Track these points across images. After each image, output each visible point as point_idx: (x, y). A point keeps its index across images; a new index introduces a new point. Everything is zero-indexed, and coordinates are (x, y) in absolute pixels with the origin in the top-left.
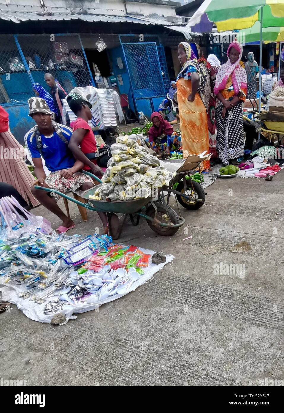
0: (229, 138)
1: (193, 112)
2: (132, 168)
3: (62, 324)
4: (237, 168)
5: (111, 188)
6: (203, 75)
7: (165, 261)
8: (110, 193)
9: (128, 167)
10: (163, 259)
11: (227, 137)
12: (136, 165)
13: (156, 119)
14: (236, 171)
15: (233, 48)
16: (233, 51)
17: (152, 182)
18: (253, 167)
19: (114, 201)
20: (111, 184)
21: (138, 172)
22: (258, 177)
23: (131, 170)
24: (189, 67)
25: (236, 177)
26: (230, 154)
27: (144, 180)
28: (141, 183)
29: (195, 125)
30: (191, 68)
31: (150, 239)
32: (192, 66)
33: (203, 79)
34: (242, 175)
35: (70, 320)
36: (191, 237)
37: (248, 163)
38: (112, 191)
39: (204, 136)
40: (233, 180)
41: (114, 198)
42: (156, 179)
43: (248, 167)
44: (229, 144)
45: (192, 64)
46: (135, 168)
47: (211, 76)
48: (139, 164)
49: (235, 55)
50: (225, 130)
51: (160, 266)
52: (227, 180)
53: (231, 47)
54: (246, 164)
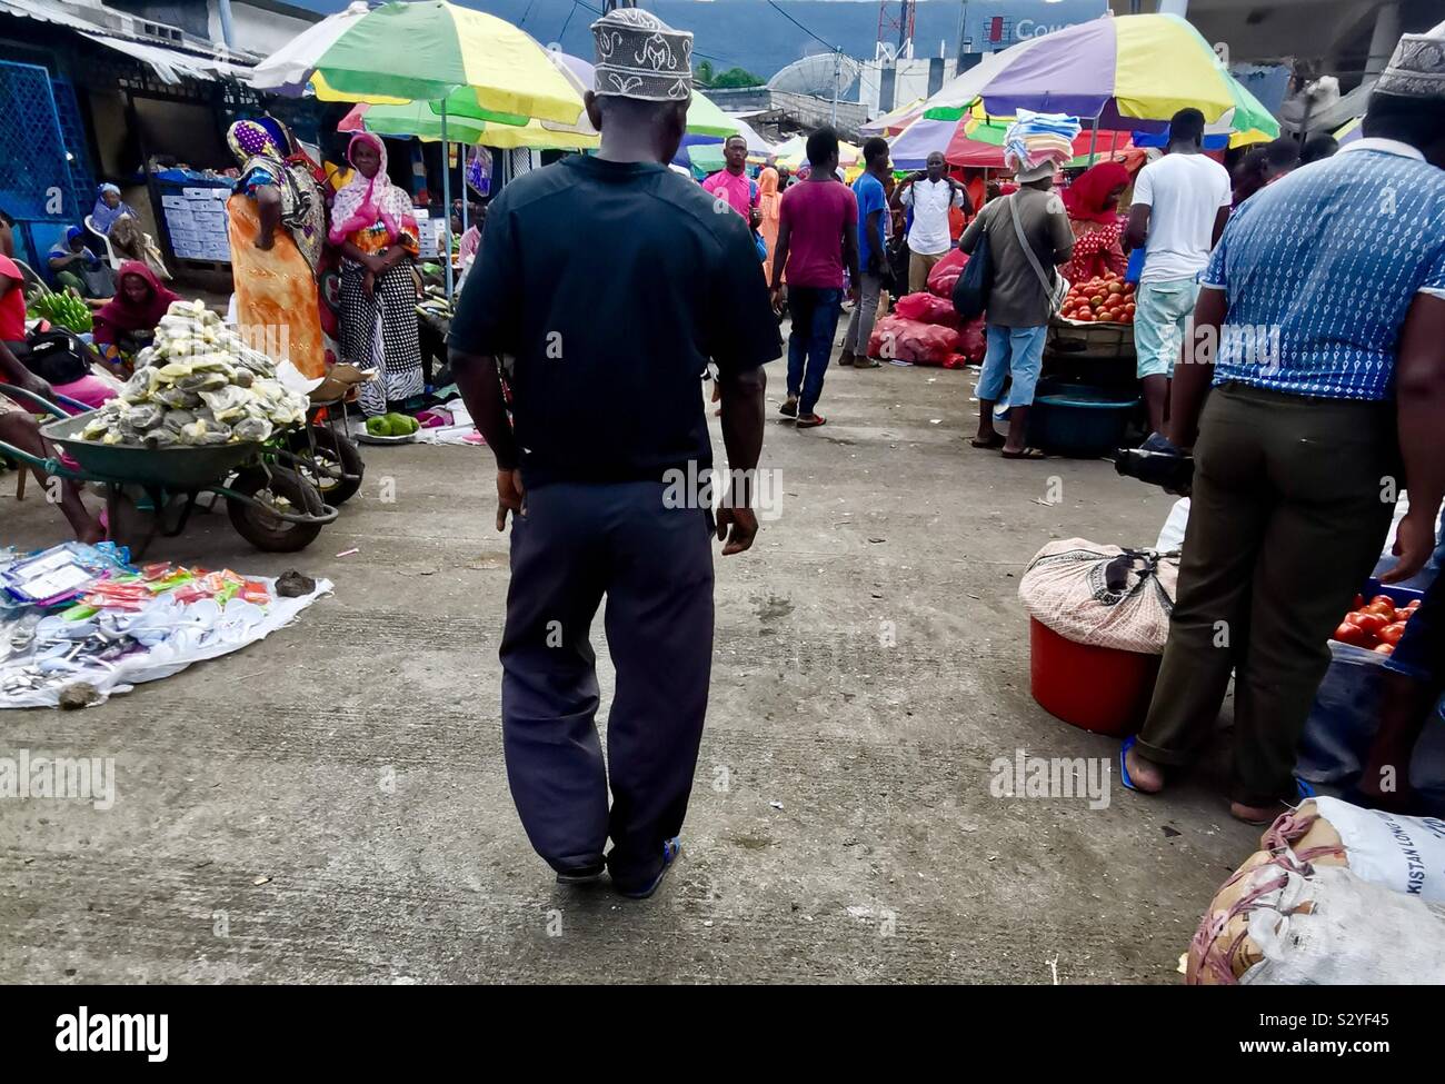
0: (386, 345)
1: (270, 275)
2: (217, 372)
3: (92, 704)
4: (415, 420)
5: (155, 416)
6: (298, 189)
7: (314, 590)
8: (152, 427)
9: (210, 369)
10: (308, 586)
11: (382, 344)
12: (229, 368)
13: (135, 282)
14: (414, 427)
15: (360, 144)
16: (363, 148)
17: (272, 407)
18: (453, 423)
19: (165, 445)
20: (154, 407)
21: (232, 382)
22: (474, 443)
23: (219, 378)
24: (253, 171)
25: (412, 443)
26: (390, 388)
27: (254, 402)
28: (247, 406)
29: (278, 306)
30: (258, 174)
31: (236, 558)
32: (262, 171)
33: (297, 199)
34: (428, 439)
35: (112, 696)
36: (357, 550)
37: (435, 410)
38: (159, 424)
39: (305, 336)
40: (407, 449)
41: (166, 439)
42: (278, 401)
43: (439, 422)
44: (387, 362)
45: (264, 167)
46: (226, 373)
47: (326, 199)
48: (235, 366)
49: (368, 155)
50: (373, 327)
51: (304, 601)
52: (390, 449)
53: (356, 142)
54: (432, 415)
